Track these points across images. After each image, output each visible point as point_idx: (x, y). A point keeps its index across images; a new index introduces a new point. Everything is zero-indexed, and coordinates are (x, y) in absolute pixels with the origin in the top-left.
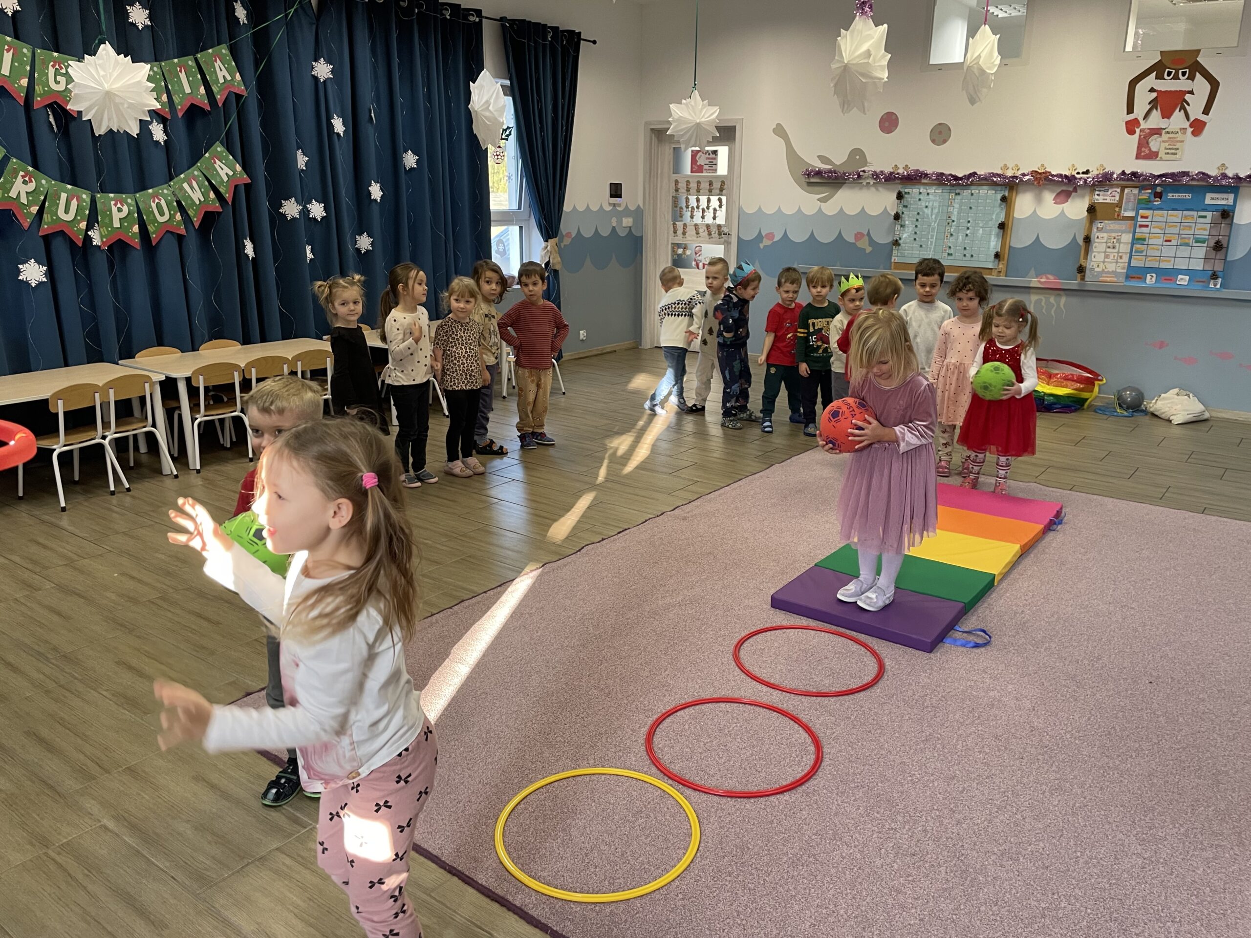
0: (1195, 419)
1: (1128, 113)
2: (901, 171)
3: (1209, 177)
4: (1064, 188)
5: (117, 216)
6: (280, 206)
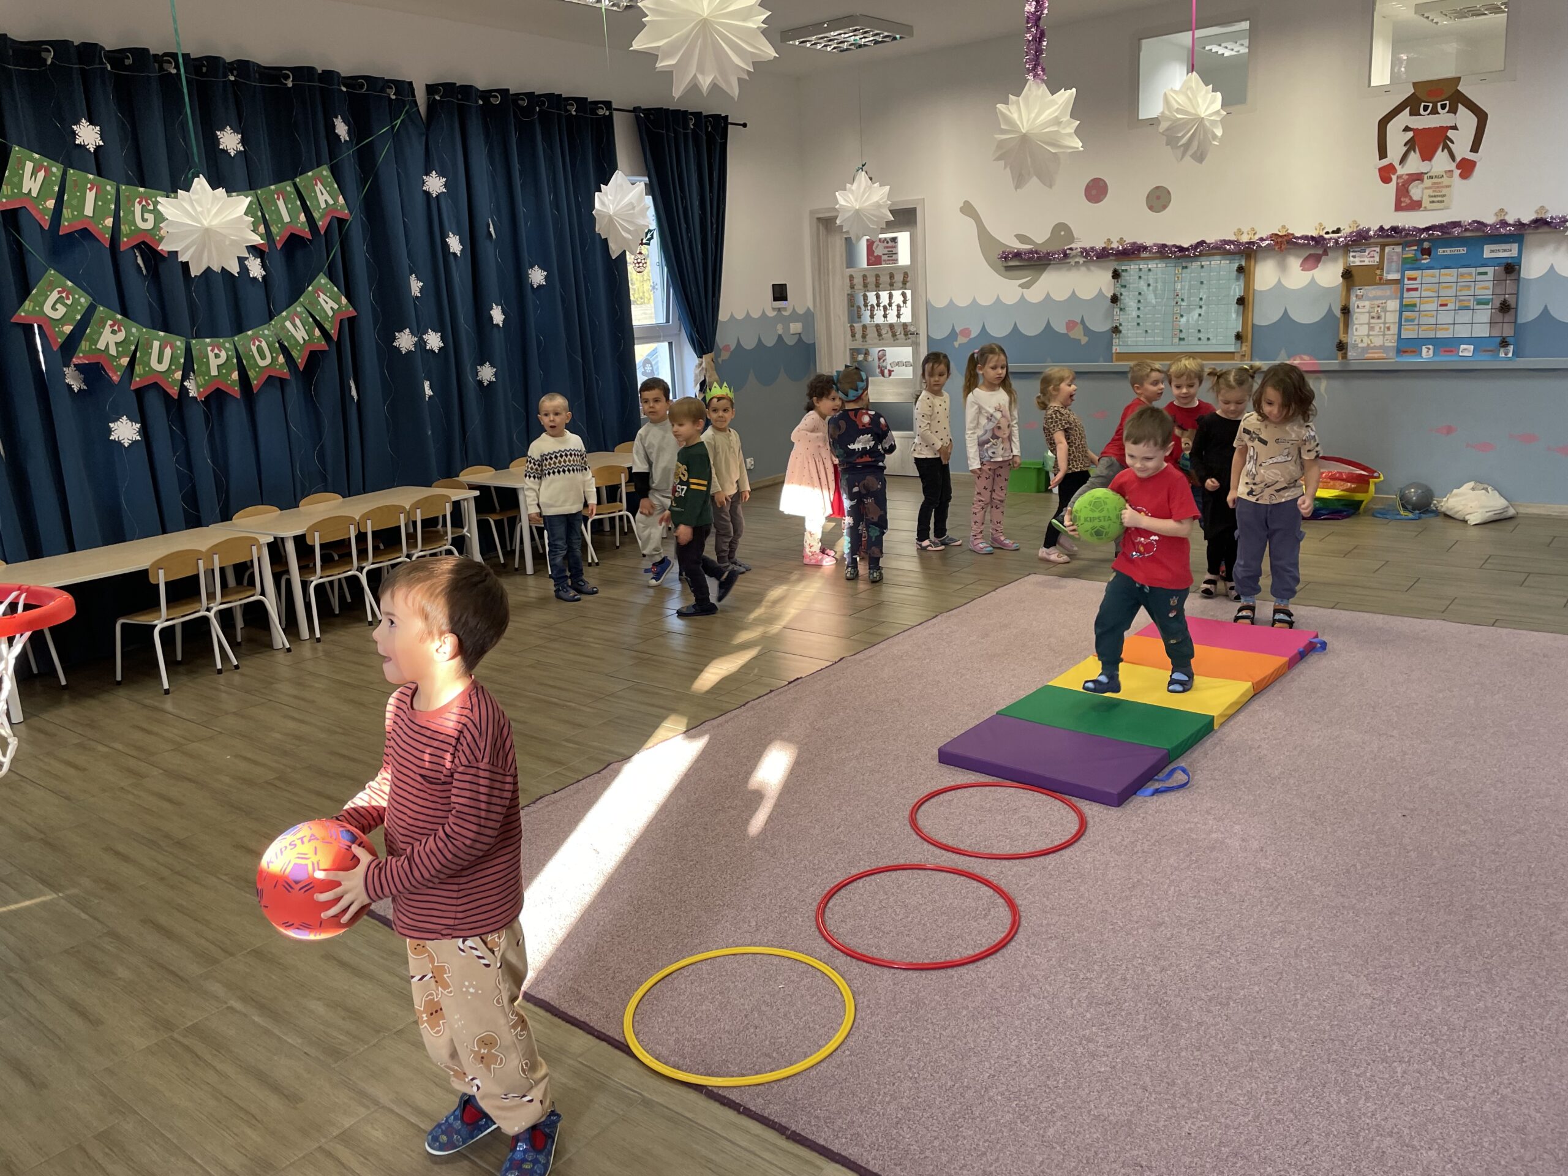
0: (1497, 517)
1: (1380, 159)
2: (1115, 245)
3: (1486, 225)
4: (1312, 252)
5: (214, 363)
6: (394, 339)
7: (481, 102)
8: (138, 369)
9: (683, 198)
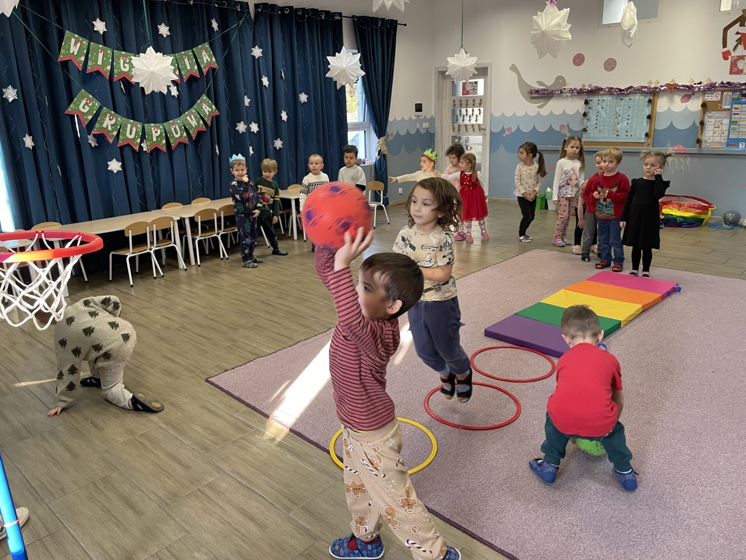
2: (586, 88)
5: (155, 135)
6: (236, 126)
7: (280, 13)
8: (121, 137)
9: (374, 60)
